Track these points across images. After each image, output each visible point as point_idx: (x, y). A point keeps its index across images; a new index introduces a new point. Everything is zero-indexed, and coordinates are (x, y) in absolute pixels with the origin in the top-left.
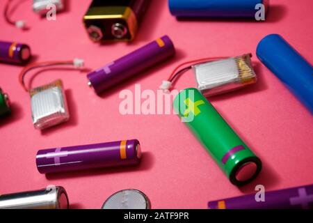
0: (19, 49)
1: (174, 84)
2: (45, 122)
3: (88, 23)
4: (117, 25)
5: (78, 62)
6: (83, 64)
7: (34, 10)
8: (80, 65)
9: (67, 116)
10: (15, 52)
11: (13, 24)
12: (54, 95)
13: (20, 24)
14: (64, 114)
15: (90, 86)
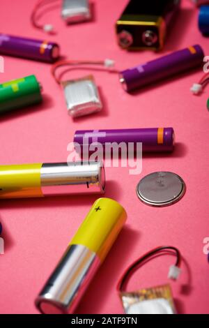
0: (50, 47)
1: (203, 88)
2: (80, 109)
3: (120, 29)
4: (149, 32)
5: (109, 62)
6: (114, 65)
7: (62, 16)
8: (110, 66)
9: (100, 106)
10: (46, 50)
11: (40, 28)
12: (88, 87)
13: (48, 28)
14: (98, 104)
15: (123, 83)
